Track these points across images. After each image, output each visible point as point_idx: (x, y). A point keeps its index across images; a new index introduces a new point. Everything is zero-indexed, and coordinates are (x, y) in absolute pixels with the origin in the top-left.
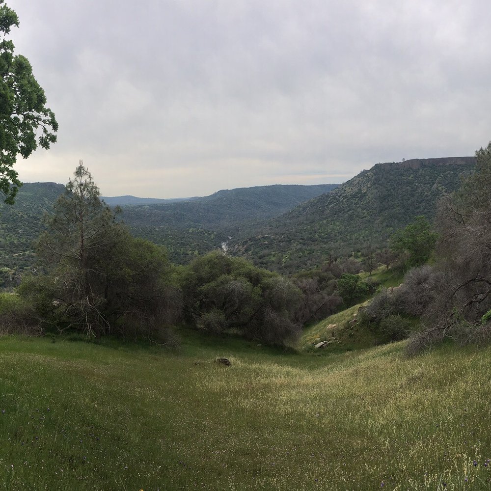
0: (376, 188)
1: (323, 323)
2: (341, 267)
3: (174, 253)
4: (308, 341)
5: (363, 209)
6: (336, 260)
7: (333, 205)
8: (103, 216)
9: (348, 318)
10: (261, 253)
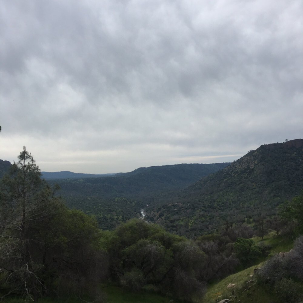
0: (263, 165)
1: (223, 282)
2: (236, 232)
3: (102, 218)
4: (212, 297)
5: (252, 182)
6: (232, 226)
7: (226, 179)
8: (43, 193)
9: (245, 279)
10: (172, 218)
